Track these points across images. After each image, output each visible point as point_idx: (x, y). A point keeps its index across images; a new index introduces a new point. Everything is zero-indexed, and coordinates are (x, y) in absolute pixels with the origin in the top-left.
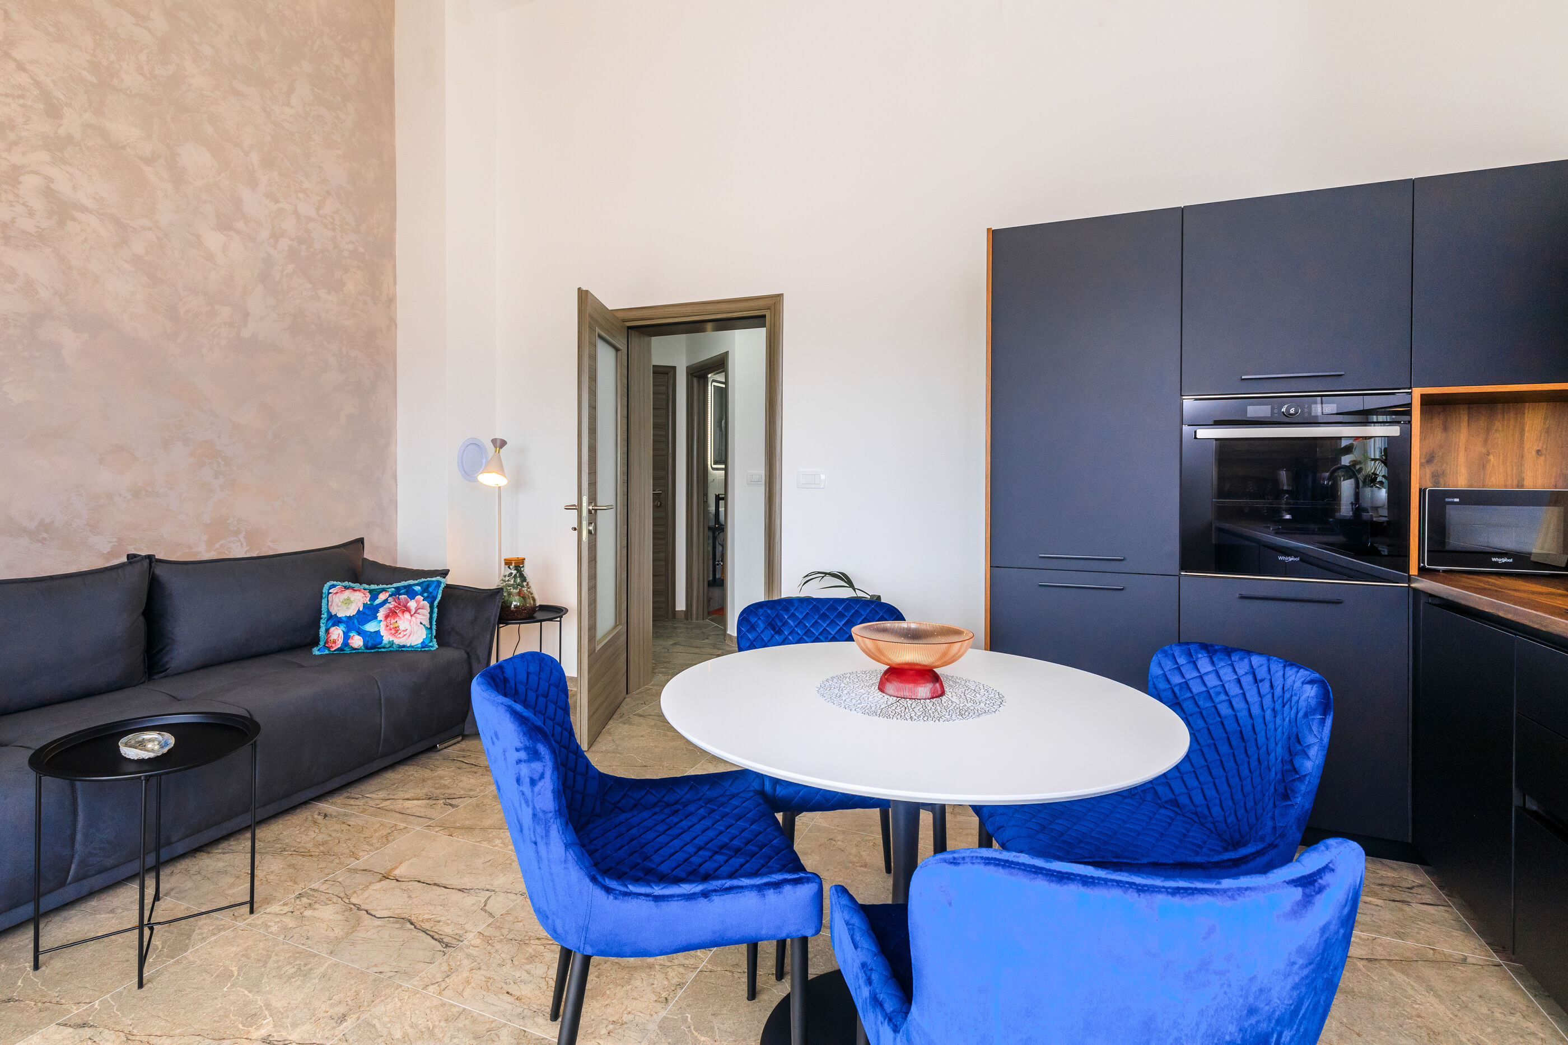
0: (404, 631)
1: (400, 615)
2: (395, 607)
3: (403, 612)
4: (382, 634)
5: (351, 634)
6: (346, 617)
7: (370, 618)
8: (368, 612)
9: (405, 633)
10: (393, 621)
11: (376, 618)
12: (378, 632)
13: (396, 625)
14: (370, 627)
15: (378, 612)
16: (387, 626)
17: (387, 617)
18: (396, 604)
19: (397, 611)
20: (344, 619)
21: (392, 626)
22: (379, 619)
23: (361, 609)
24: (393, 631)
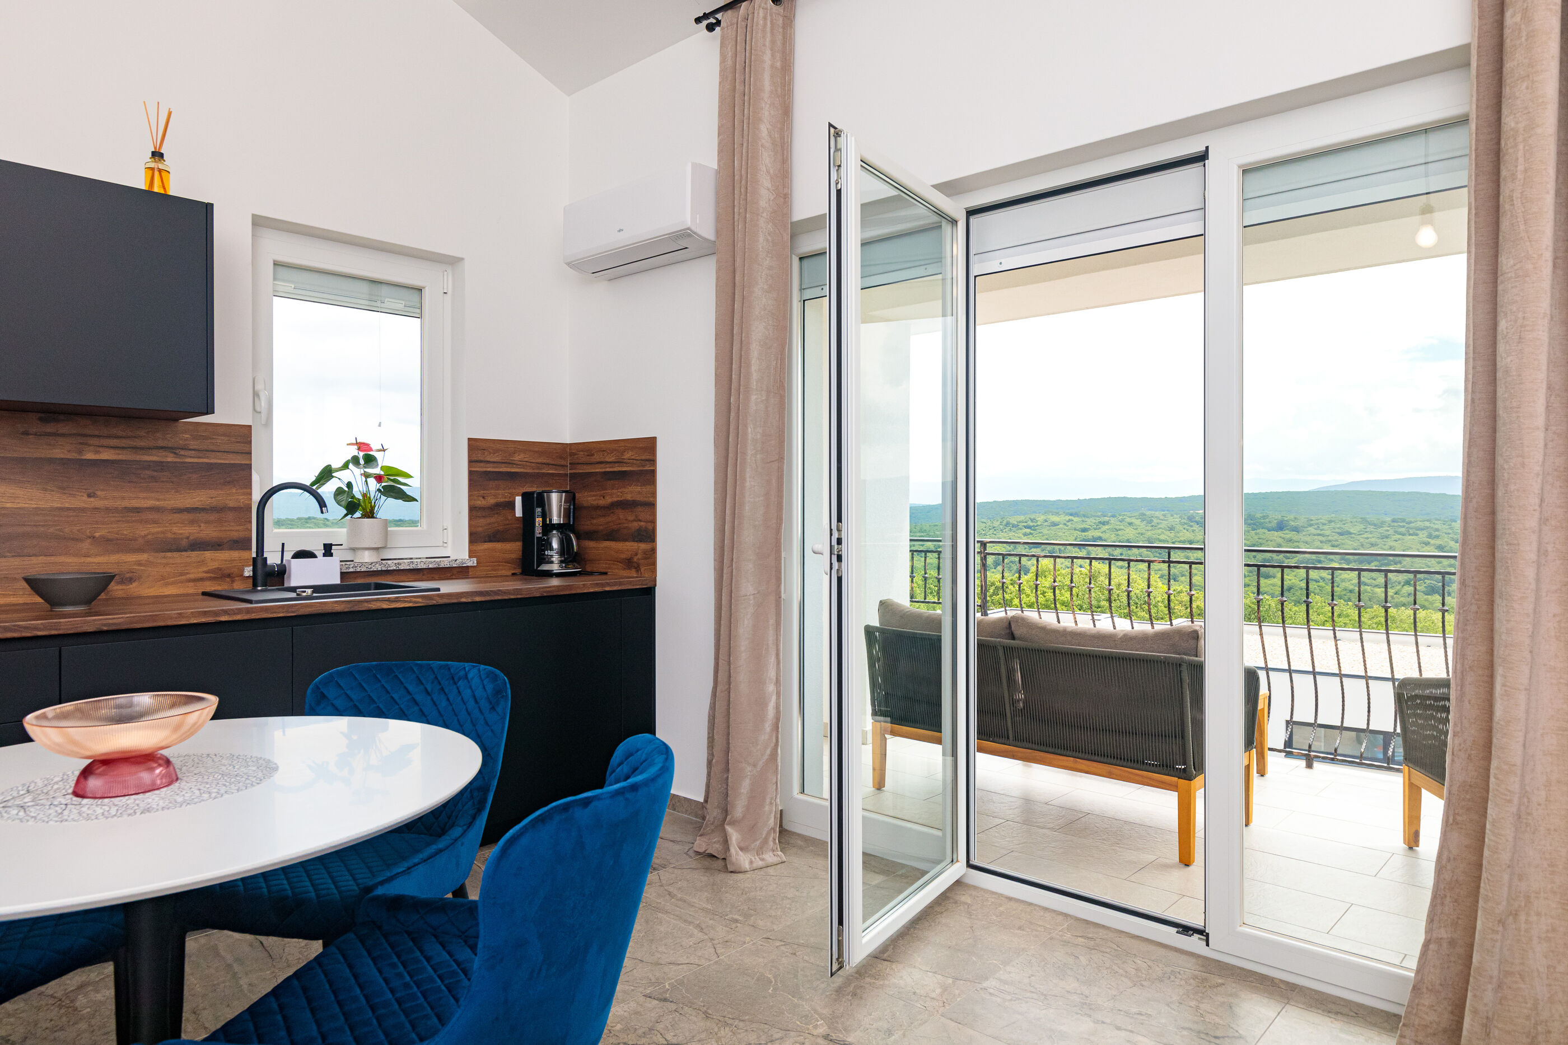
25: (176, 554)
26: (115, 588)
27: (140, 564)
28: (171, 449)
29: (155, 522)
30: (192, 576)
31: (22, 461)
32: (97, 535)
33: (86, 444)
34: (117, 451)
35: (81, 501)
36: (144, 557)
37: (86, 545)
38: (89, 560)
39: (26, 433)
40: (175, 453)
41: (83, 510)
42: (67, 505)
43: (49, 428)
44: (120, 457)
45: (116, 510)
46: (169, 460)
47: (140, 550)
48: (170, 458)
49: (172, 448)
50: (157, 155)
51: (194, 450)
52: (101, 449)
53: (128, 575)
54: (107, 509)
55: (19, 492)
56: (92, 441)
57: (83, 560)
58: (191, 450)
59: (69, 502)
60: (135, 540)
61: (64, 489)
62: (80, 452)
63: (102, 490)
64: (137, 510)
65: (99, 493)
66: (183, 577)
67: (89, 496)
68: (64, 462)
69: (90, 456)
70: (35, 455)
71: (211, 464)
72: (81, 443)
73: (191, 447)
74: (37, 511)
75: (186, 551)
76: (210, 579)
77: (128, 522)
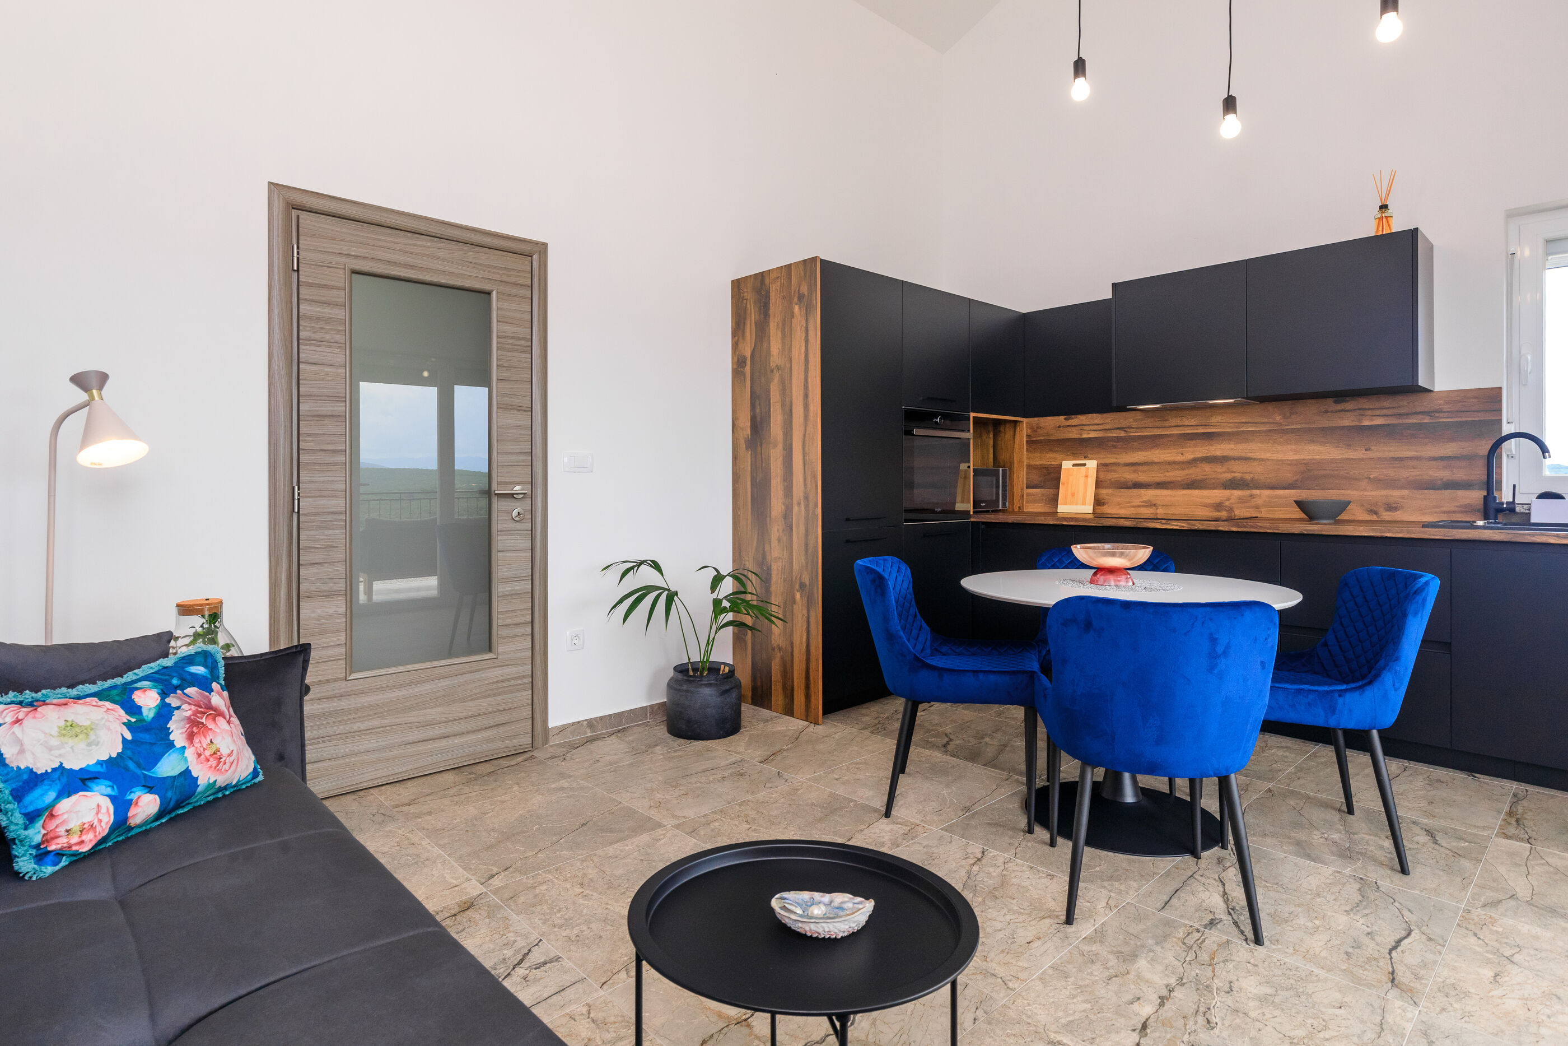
0: (229, 755)
1: (211, 725)
2: (195, 714)
3: (214, 720)
4: (195, 774)
5: (133, 796)
6: (100, 763)
7: (157, 749)
8: (146, 737)
9: (232, 759)
10: (205, 742)
11: (171, 745)
12: (187, 772)
13: (213, 748)
14: (168, 767)
15: (167, 732)
16: (199, 755)
17: (191, 737)
18: (193, 707)
19: (203, 720)
20: (99, 769)
21: (207, 753)
22: (179, 744)
23: (129, 736)
24: (213, 762)
25: (1431, 492)
26: (1384, 514)
27: (1403, 498)
28: (1427, 413)
29: (1415, 468)
30: (1444, 509)
31: (1323, 430)
32: (1372, 476)
33: (1363, 415)
34: (1386, 418)
35: (1360, 454)
36: (1405, 492)
37: (1364, 483)
38: (1366, 493)
39: (1326, 412)
40: (1431, 416)
41: (1362, 460)
42: (1351, 457)
43: (1340, 407)
44: (1389, 422)
45: (1386, 459)
46: (1426, 421)
47: (1402, 488)
48: (1427, 420)
49: (1429, 412)
50: (1384, 207)
51: (1447, 412)
52: (1374, 418)
53: (1394, 505)
54: (1379, 458)
55: (1322, 449)
56: (1369, 413)
57: (1362, 493)
58: (1444, 412)
59: (1351, 454)
60: (1399, 480)
61: (1350, 446)
62: (1360, 421)
63: (1375, 446)
64: (1401, 459)
65: (1373, 448)
66: (1438, 510)
67: (1366, 450)
68: (1350, 428)
69: (1366, 423)
70: (1330, 425)
71: (1463, 422)
72: (1360, 415)
73: (1445, 410)
74: (1333, 461)
75: (1441, 489)
76: (1462, 512)
77: (1394, 467)
